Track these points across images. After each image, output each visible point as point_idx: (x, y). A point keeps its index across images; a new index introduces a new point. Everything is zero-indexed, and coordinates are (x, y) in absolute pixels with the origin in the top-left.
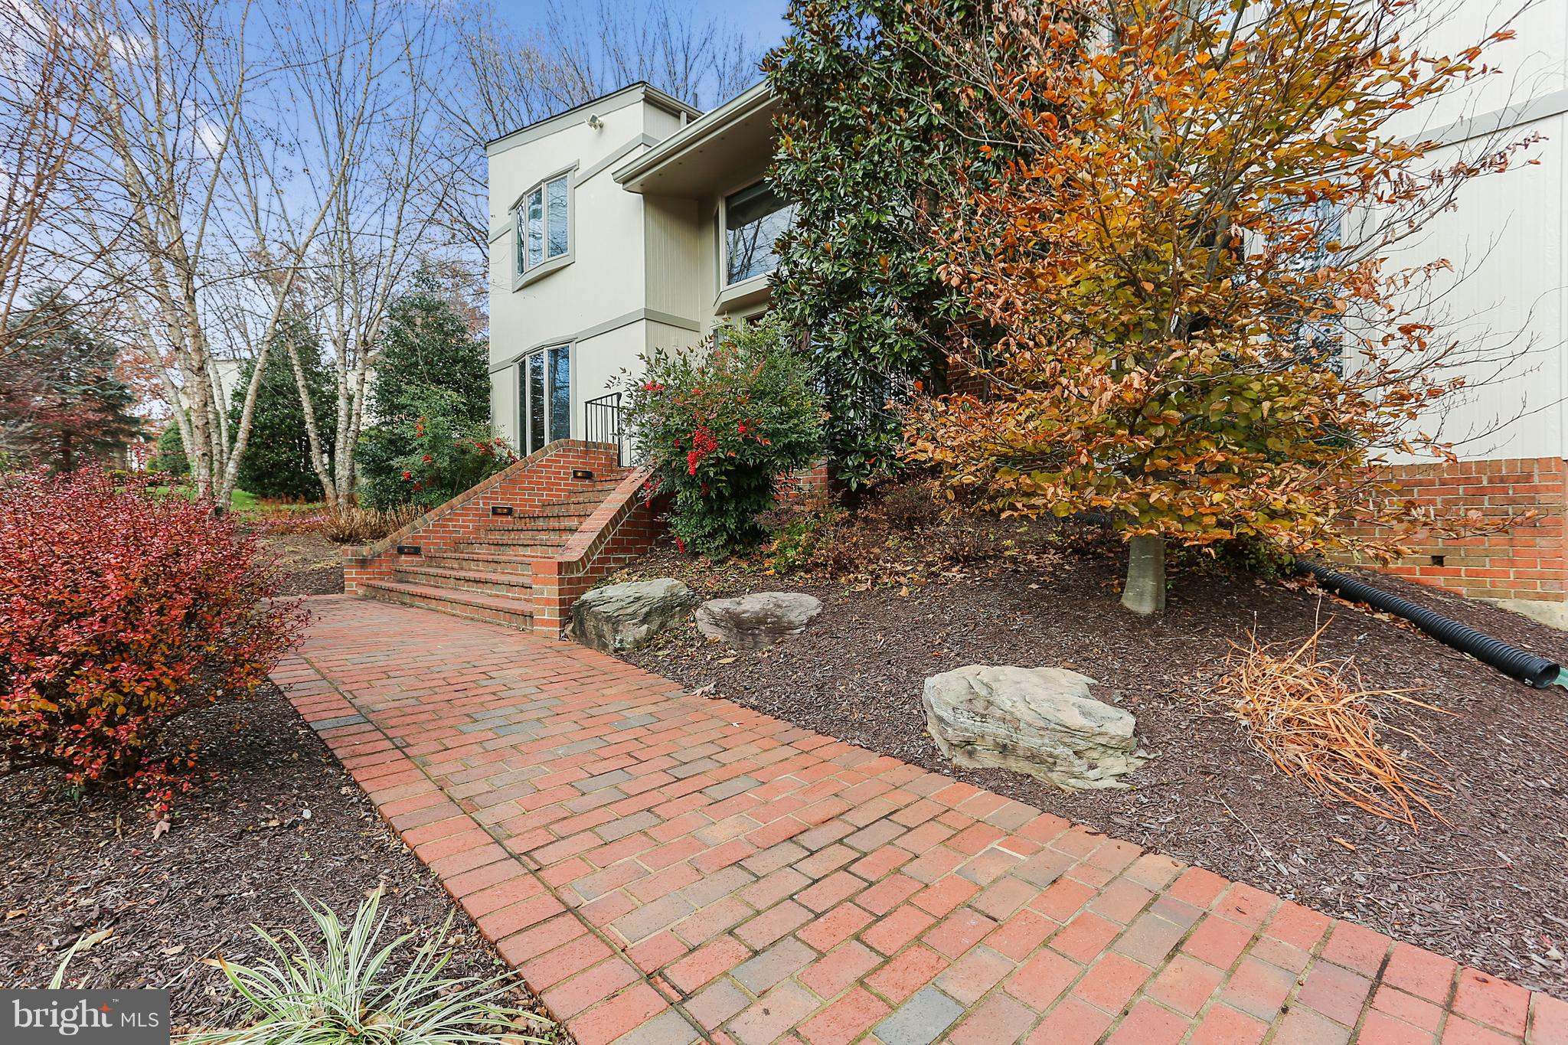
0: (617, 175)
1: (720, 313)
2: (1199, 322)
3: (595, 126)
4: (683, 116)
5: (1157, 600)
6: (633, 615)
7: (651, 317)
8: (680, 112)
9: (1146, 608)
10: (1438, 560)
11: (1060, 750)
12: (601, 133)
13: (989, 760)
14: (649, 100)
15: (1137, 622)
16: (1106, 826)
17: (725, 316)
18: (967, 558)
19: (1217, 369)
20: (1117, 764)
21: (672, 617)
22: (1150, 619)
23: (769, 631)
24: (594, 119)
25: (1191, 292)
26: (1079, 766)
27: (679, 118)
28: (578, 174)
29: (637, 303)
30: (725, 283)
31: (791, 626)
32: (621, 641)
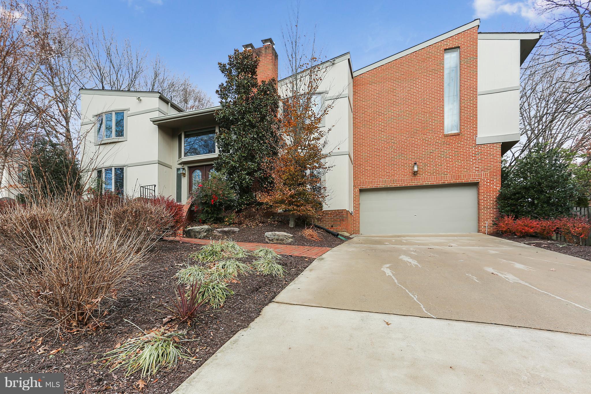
0: (151, 119)
1: (180, 164)
2: (300, 184)
3: (139, 100)
4: (170, 104)
5: (294, 225)
6: (203, 231)
7: (160, 163)
8: (168, 102)
9: (292, 226)
10: (332, 226)
11: (285, 238)
12: (140, 102)
13: (275, 242)
14: (161, 98)
15: (291, 228)
16: (290, 245)
17: (182, 165)
18: (262, 222)
19: (302, 191)
20: (291, 240)
21: (210, 232)
22: (293, 228)
23: (232, 233)
24: (139, 98)
25: (299, 180)
26: (287, 240)
27: (168, 104)
28: (129, 112)
29: (156, 158)
30: (184, 156)
31: (236, 232)
32: (201, 236)
